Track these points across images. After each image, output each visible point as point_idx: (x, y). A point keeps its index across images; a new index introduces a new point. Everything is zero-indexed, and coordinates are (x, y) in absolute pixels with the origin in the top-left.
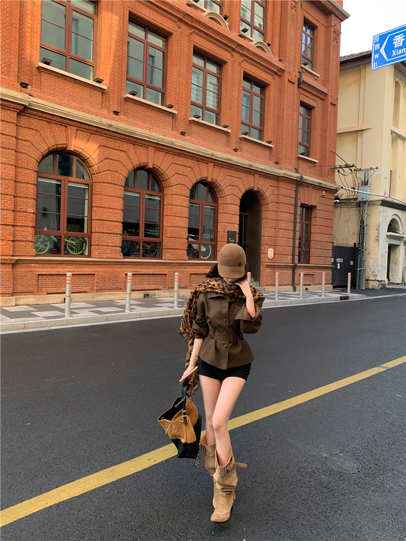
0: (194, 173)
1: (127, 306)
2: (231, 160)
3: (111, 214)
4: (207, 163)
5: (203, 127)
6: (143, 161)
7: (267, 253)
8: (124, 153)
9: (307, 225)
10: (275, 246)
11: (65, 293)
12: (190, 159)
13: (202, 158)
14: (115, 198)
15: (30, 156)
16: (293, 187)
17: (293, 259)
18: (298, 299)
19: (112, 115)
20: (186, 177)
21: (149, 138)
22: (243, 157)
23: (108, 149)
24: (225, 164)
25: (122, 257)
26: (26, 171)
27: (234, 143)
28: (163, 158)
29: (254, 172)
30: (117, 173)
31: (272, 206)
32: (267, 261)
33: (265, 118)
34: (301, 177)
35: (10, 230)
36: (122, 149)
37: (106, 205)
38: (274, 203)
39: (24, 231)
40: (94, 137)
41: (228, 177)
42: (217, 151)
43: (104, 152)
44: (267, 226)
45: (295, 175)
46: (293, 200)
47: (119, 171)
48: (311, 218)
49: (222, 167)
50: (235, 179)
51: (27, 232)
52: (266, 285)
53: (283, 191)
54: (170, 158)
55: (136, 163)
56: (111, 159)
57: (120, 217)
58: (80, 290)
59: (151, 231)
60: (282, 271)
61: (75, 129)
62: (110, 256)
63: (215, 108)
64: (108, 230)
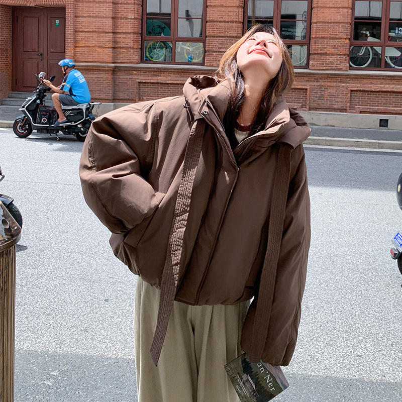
35: (109, 37)
39: (126, 38)
51: (129, 38)
64: (219, 33)
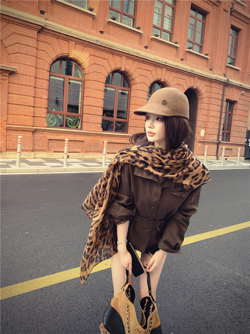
0: (152, 75)
1: (103, 163)
2: (178, 66)
3: (96, 102)
4: (162, 68)
5: (161, 43)
6: (118, 66)
7: (200, 133)
8: (105, 60)
9: (229, 115)
10: (206, 128)
11: (64, 152)
12: (150, 65)
13: (158, 64)
14: (99, 91)
15: (45, 61)
16: (222, 87)
17: (218, 138)
18: (220, 165)
19: (99, 33)
20: (146, 78)
21: (123, 50)
22: (187, 65)
23: (95, 57)
24: (174, 69)
25: (102, 131)
26: (42, 71)
27: (181, 54)
28: (131, 64)
29: (195, 75)
30: (101, 74)
31: (205, 100)
32: (199, 138)
33: (205, 37)
34: (228, 80)
35: (31, 110)
36: (105, 58)
37: (93, 96)
38: (207, 98)
39: (40, 111)
40: (86, 49)
41: (176, 78)
42: (169, 60)
43: (93, 59)
44: (201, 114)
45: (223, 79)
46: (221, 96)
47: (102, 72)
48: (233, 109)
49: (172, 71)
50: (181, 80)
51: (42, 111)
52: (198, 155)
53: (214, 90)
54: (136, 64)
55: (114, 67)
56: (97, 64)
57: (101, 104)
58: (75, 151)
59: (121, 114)
60: (210, 146)
61: (74, 43)
62: (94, 129)
63: (169, 30)
64: (93, 113)
